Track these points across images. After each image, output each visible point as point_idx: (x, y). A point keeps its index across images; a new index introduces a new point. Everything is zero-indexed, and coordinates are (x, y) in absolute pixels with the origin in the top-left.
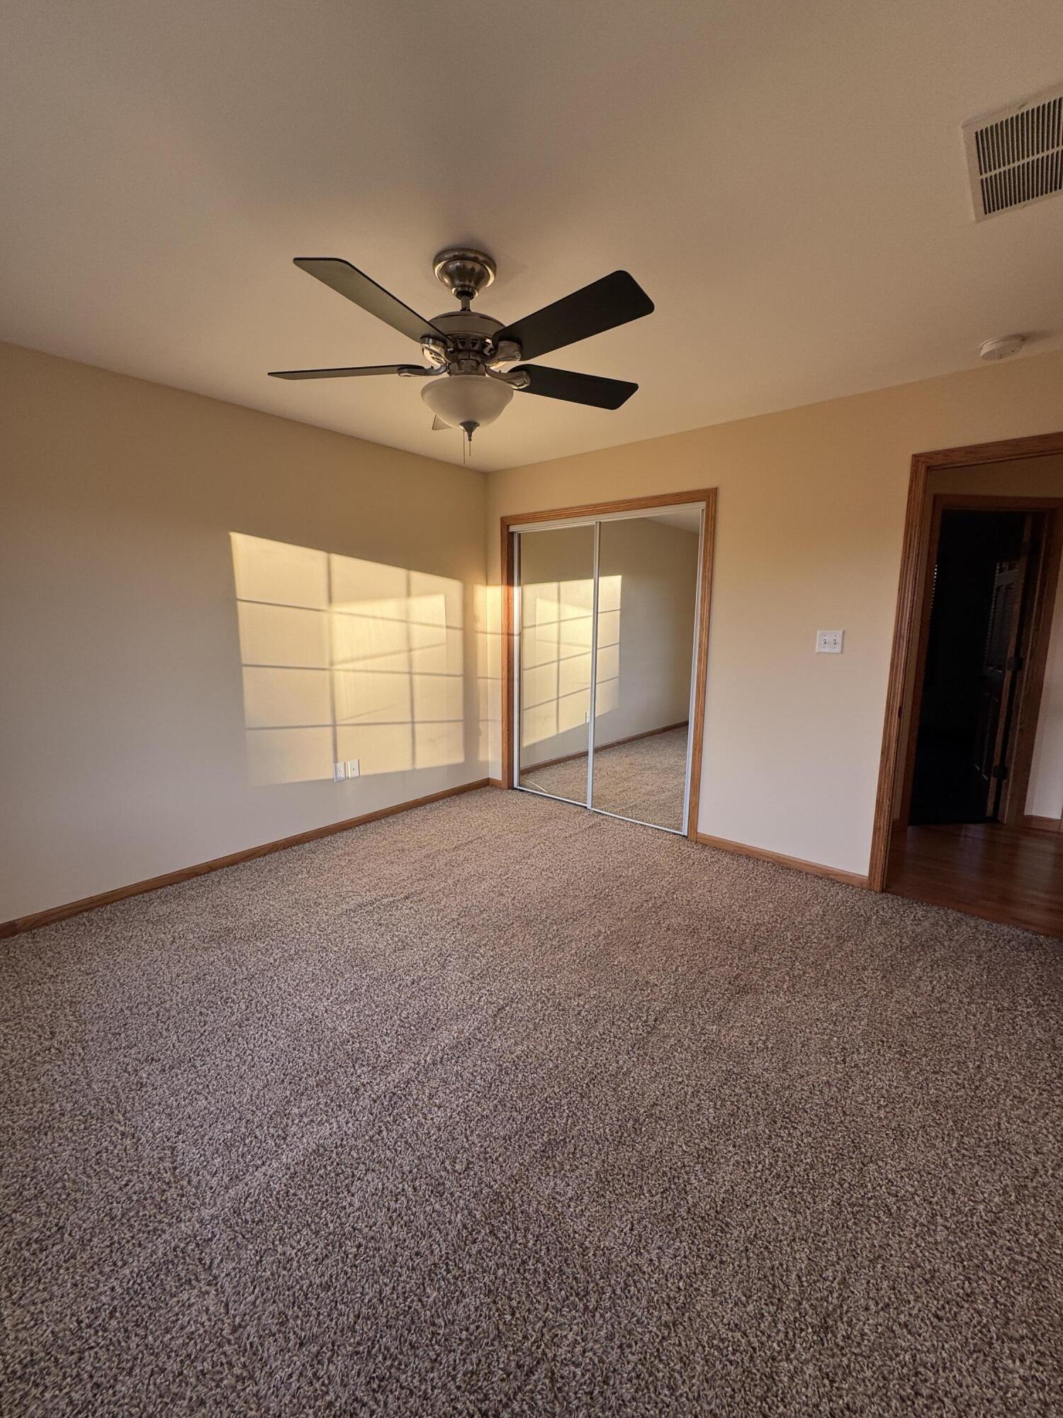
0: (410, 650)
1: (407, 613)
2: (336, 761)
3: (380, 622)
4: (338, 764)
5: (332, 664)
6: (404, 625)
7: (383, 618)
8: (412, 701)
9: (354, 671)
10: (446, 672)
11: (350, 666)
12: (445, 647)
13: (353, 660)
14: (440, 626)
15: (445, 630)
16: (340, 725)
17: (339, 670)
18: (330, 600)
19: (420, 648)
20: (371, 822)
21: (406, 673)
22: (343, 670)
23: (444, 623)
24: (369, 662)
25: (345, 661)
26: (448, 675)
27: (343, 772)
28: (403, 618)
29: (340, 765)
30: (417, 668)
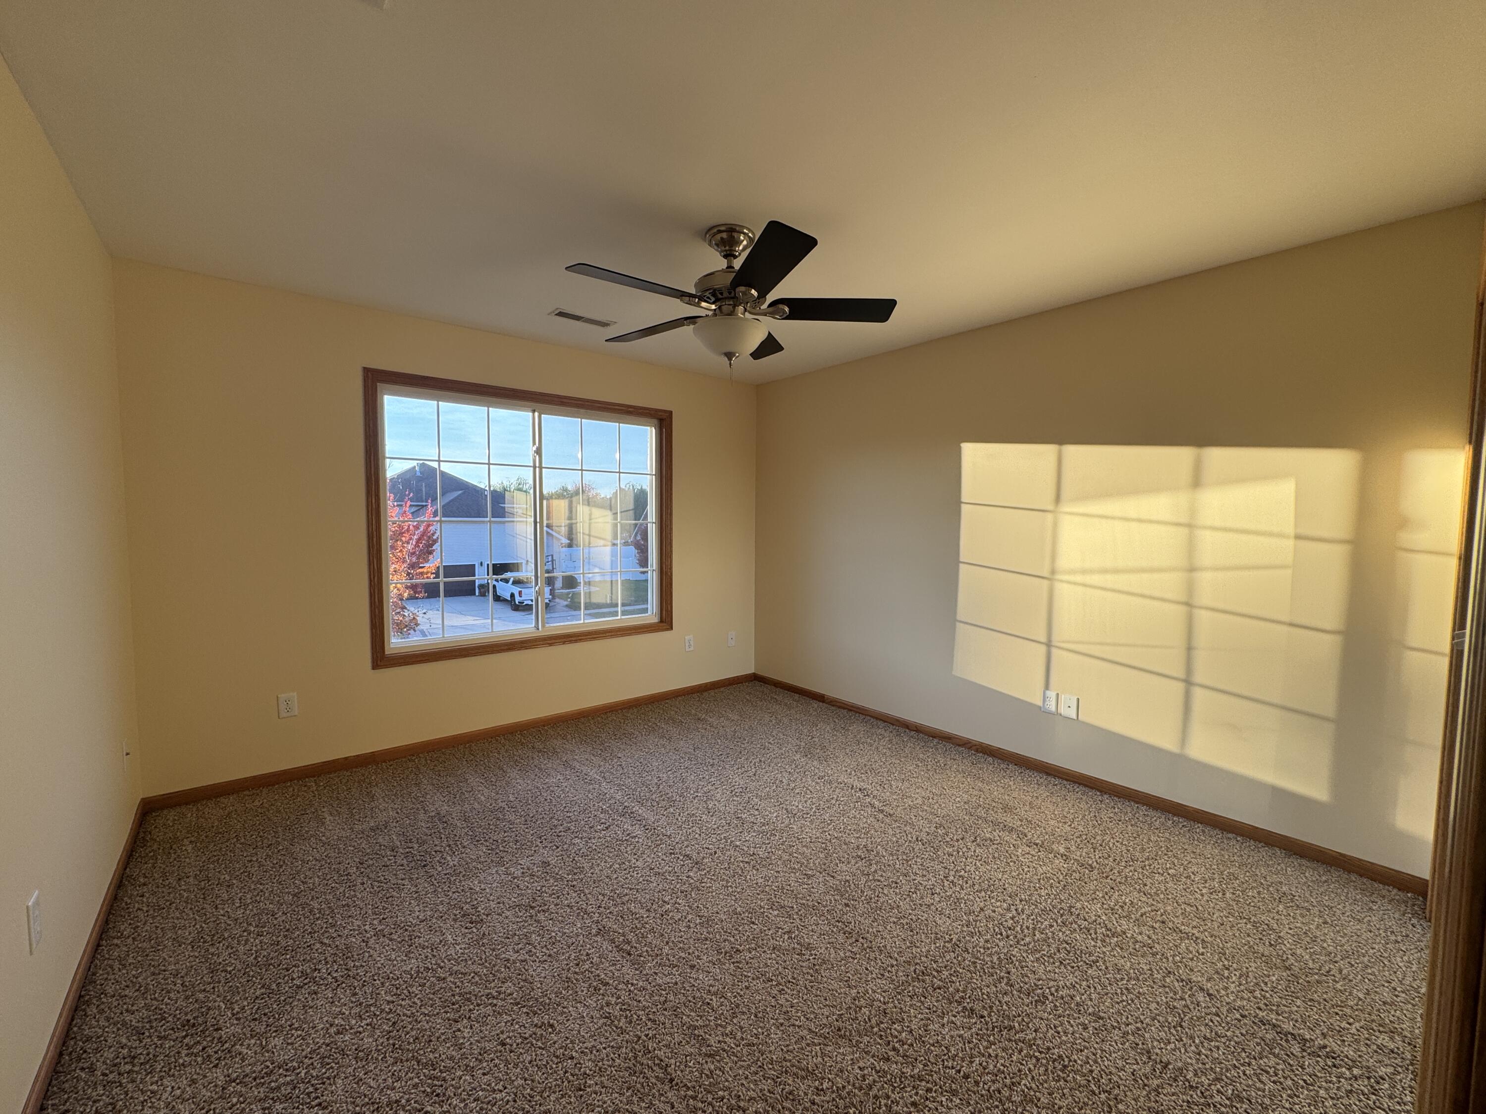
0: (1192, 569)
1: (1193, 511)
2: (1047, 687)
3: (1134, 525)
4: (1048, 693)
5: (1053, 572)
6: (1184, 531)
7: (1140, 521)
8: (1190, 649)
9: (1085, 585)
10: (1285, 618)
11: (1079, 578)
12: (1289, 572)
13: (1084, 572)
14: (1281, 535)
15: (1291, 543)
16: (1057, 647)
17: (1062, 581)
18: (1058, 499)
19: (1216, 569)
20: (1092, 788)
21: (1178, 603)
22: (1069, 582)
23: (1290, 530)
24: (1109, 577)
25: (1072, 572)
26: (1292, 625)
27: (1053, 703)
28: (1183, 520)
29: (1051, 694)
30: (1204, 597)
